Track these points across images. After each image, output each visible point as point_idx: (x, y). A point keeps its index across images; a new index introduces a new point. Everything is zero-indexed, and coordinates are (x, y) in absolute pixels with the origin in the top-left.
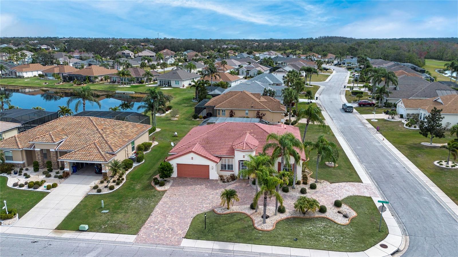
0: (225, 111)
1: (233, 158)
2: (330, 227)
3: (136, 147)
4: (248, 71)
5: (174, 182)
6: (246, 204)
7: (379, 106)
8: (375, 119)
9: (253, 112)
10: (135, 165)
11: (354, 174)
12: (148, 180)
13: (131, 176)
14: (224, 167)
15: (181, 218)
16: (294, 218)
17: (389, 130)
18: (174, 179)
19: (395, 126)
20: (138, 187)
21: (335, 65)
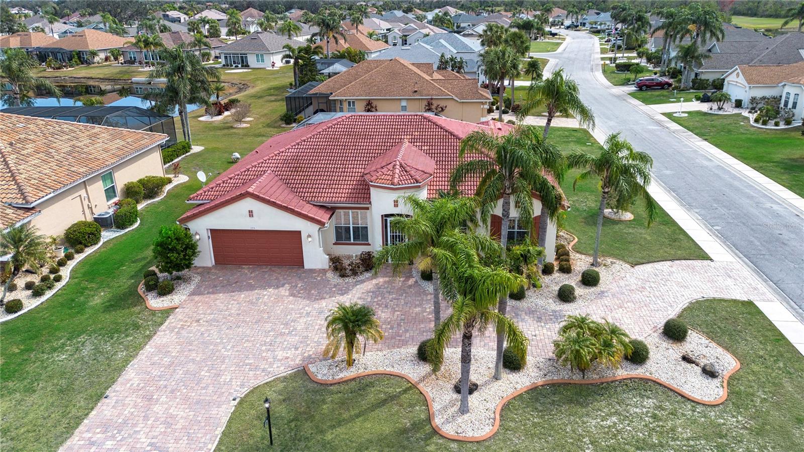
0: (353, 102)
1: (367, 209)
2: (672, 414)
3: (122, 190)
4: (406, 36)
5: (202, 281)
6: (404, 343)
7: (682, 88)
8: (683, 112)
9: (417, 102)
10: (107, 235)
11: (681, 237)
12: (132, 277)
13: (87, 268)
14: (342, 235)
15: (198, 402)
16: (555, 387)
17: (722, 133)
18: (205, 271)
19: (731, 124)
20: (98, 299)
21: (568, 28)
